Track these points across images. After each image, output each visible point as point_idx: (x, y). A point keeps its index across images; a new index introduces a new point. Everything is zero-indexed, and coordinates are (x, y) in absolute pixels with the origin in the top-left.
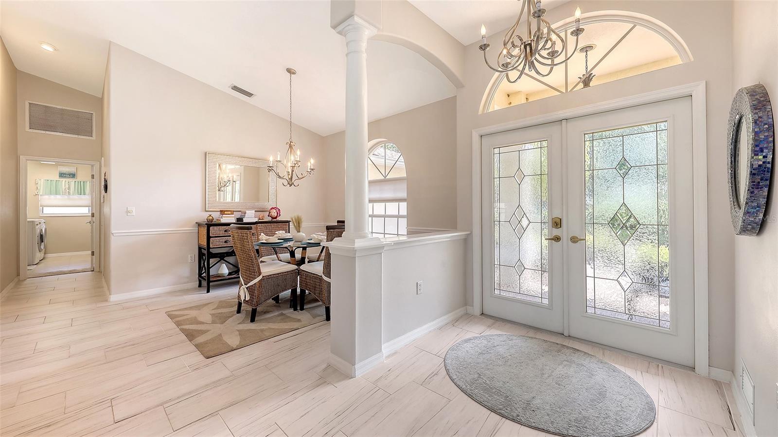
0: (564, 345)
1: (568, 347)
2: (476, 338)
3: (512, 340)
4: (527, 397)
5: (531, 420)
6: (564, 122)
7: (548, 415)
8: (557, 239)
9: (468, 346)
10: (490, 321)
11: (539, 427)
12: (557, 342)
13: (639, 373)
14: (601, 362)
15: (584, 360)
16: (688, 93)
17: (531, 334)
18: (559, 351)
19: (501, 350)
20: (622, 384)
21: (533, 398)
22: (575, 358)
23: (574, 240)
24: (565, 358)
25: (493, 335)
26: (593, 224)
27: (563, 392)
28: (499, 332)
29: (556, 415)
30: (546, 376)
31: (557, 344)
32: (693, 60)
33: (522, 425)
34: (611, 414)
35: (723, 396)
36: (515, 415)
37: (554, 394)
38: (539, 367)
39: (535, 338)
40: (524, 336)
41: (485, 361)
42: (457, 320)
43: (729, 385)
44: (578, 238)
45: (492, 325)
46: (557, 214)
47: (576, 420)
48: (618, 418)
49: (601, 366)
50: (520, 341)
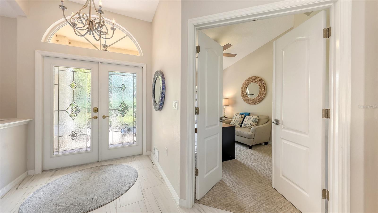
0: (100, 166)
1: (102, 166)
2: (44, 187)
3: (71, 176)
4: (91, 197)
5: (97, 205)
6: (100, 63)
7: (104, 197)
8: (96, 117)
9: (39, 195)
10: (51, 173)
11: (102, 205)
12: (97, 166)
13: (129, 163)
14: (117, 165)
15: (111, 168)
16: (142, 66)
17: (82, 168)
18: (99, 169)
19: (67, 184)
20: (126, 169)
21: (94, 195)
22: (107, 168)
23: (104, 117)
24: (102, 170)
25: (57, 180)
26: (112, 110)
27: (106, 184)
28: (61, 176)
29: (107, 195)
30: (97, 183)
31: (97, 167)
32: (143, 56)
33: (93, 210)
34: (126, 181)
35: (150, 158)
36: (88, 209)
37: (103, 188)
38: (92, 181)
39: (84, 169)
40: (78, 171)
41: (57, 195)
42: (20, 184)
43: (150, 155)
44: (105, 116)
45: (53, 175)
46: (95, 106)
47: (115, 191)
48: (128, 181)
49: (117, 167)
50: (77, 174)
